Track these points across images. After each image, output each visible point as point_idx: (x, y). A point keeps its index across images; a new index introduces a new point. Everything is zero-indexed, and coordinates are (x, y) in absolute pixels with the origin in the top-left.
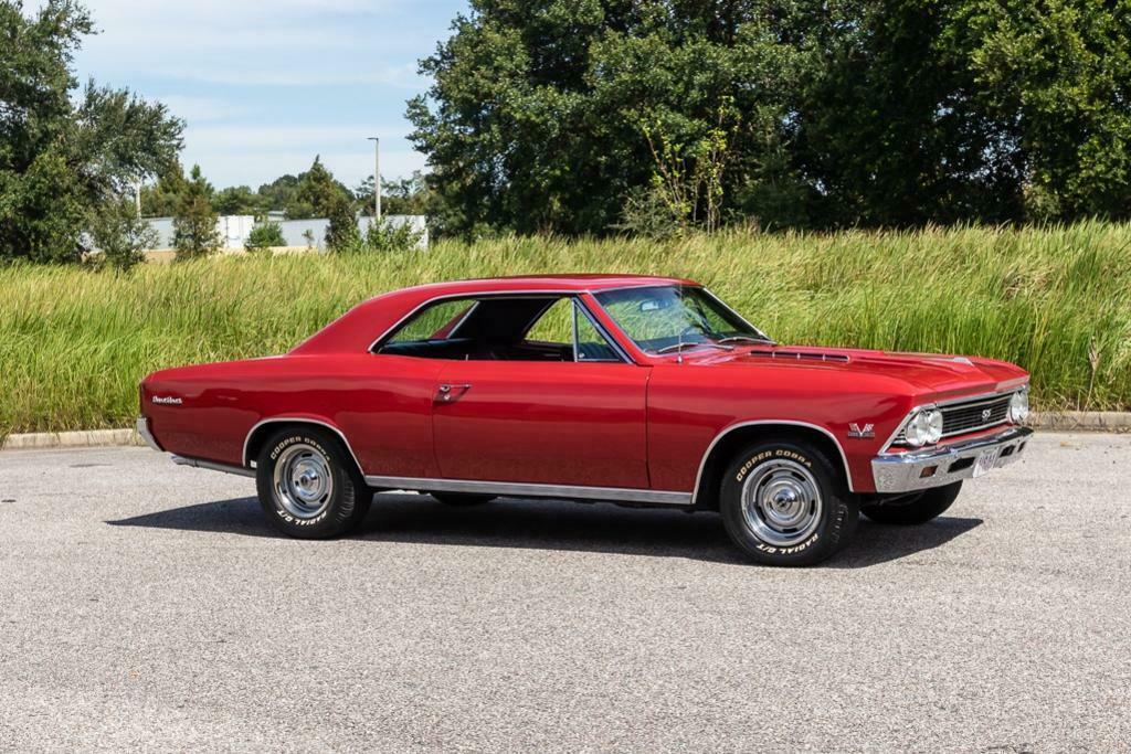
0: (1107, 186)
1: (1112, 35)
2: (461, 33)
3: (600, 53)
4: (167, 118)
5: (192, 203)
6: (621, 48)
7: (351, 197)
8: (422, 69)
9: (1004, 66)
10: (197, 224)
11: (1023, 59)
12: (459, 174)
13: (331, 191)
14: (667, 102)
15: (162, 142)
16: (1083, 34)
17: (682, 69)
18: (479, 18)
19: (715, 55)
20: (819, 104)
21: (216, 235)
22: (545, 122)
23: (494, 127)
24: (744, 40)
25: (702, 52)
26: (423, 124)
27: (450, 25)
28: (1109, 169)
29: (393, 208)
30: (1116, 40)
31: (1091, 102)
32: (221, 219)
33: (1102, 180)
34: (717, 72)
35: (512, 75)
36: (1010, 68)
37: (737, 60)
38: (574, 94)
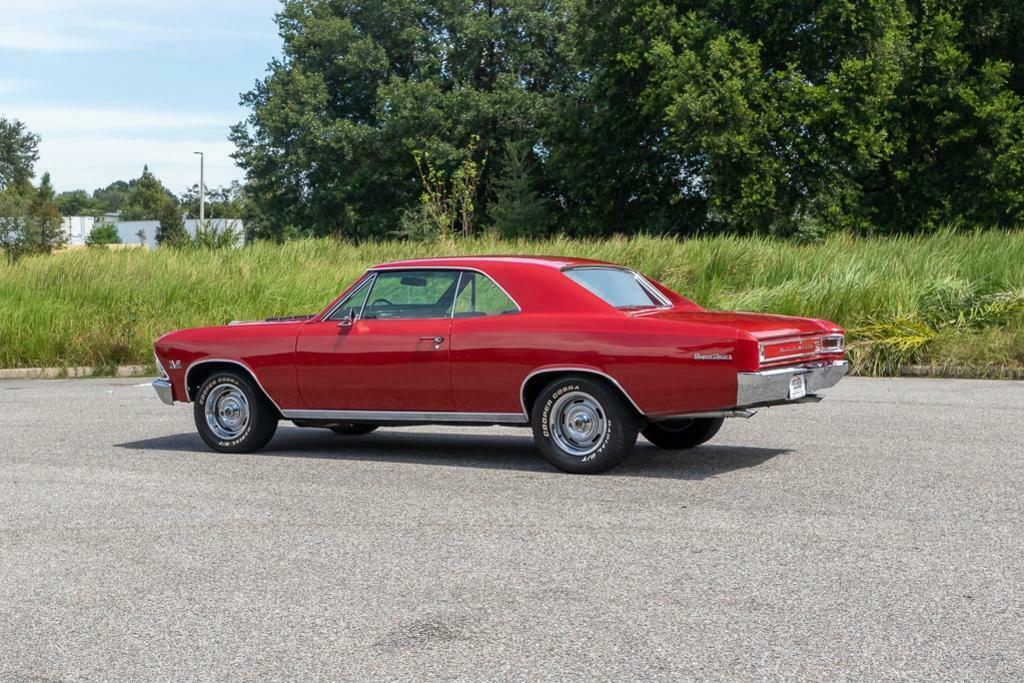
0: (762, 211)
1: (767, 98)
2: (276, 74)
3: (386, 94)
4: (24, 133)
5: (41, 204)
6: (402, 91)
7: (176, 202)
8: (243, 101)
9: (690, 119)
10: (45, 222)
11: (703, 114)
12: (271, 186)
13: (159, 196)
14: (438, 135)
15: (19, 153)
16: (746, 97)
17: (451, 108)
18: (290, 62)
19: (477, 98)
20: (553, 141)
21: (61, 232)
22: (342, 148)
23: (300, 151)
24: (501, 88)
25: (467, 95)
26: (243, 145)
27: (267, 67)
28: (763, 198)
29: (214, 212)
30: (770, 102)
31: (751, 148)
32: (66, 219)
33: (757, 206)
34: (479, 111)
35: (316, 109)
36: (693, 120)
37: (495, 103)
38: (366, 126)
